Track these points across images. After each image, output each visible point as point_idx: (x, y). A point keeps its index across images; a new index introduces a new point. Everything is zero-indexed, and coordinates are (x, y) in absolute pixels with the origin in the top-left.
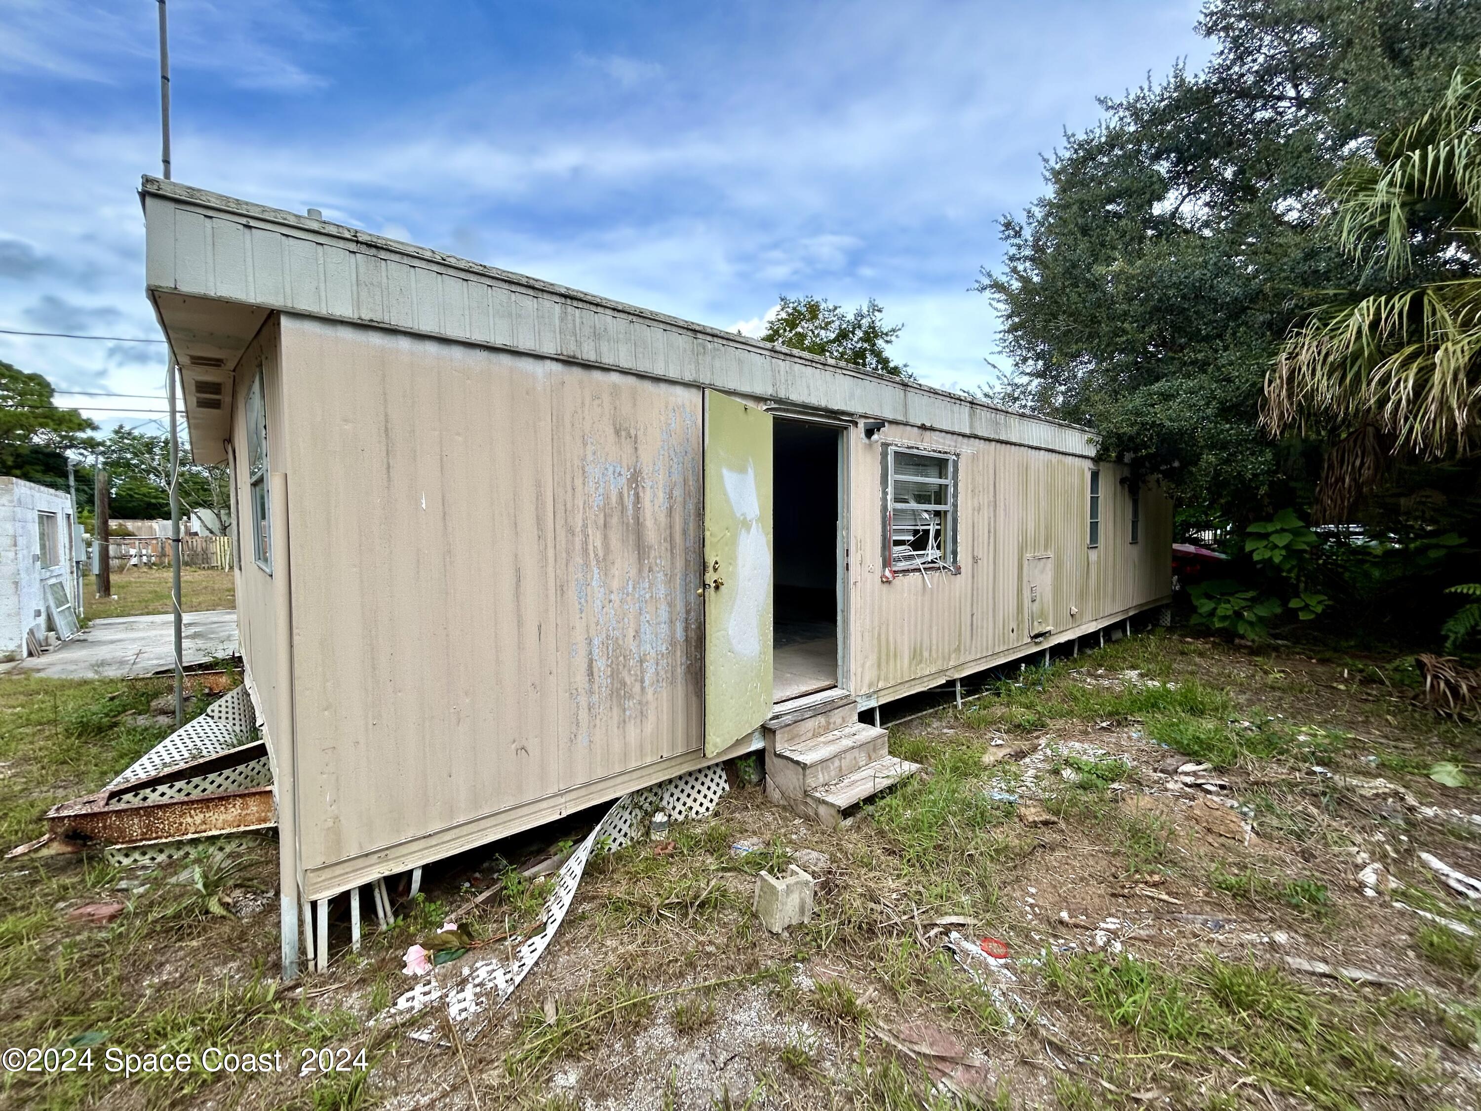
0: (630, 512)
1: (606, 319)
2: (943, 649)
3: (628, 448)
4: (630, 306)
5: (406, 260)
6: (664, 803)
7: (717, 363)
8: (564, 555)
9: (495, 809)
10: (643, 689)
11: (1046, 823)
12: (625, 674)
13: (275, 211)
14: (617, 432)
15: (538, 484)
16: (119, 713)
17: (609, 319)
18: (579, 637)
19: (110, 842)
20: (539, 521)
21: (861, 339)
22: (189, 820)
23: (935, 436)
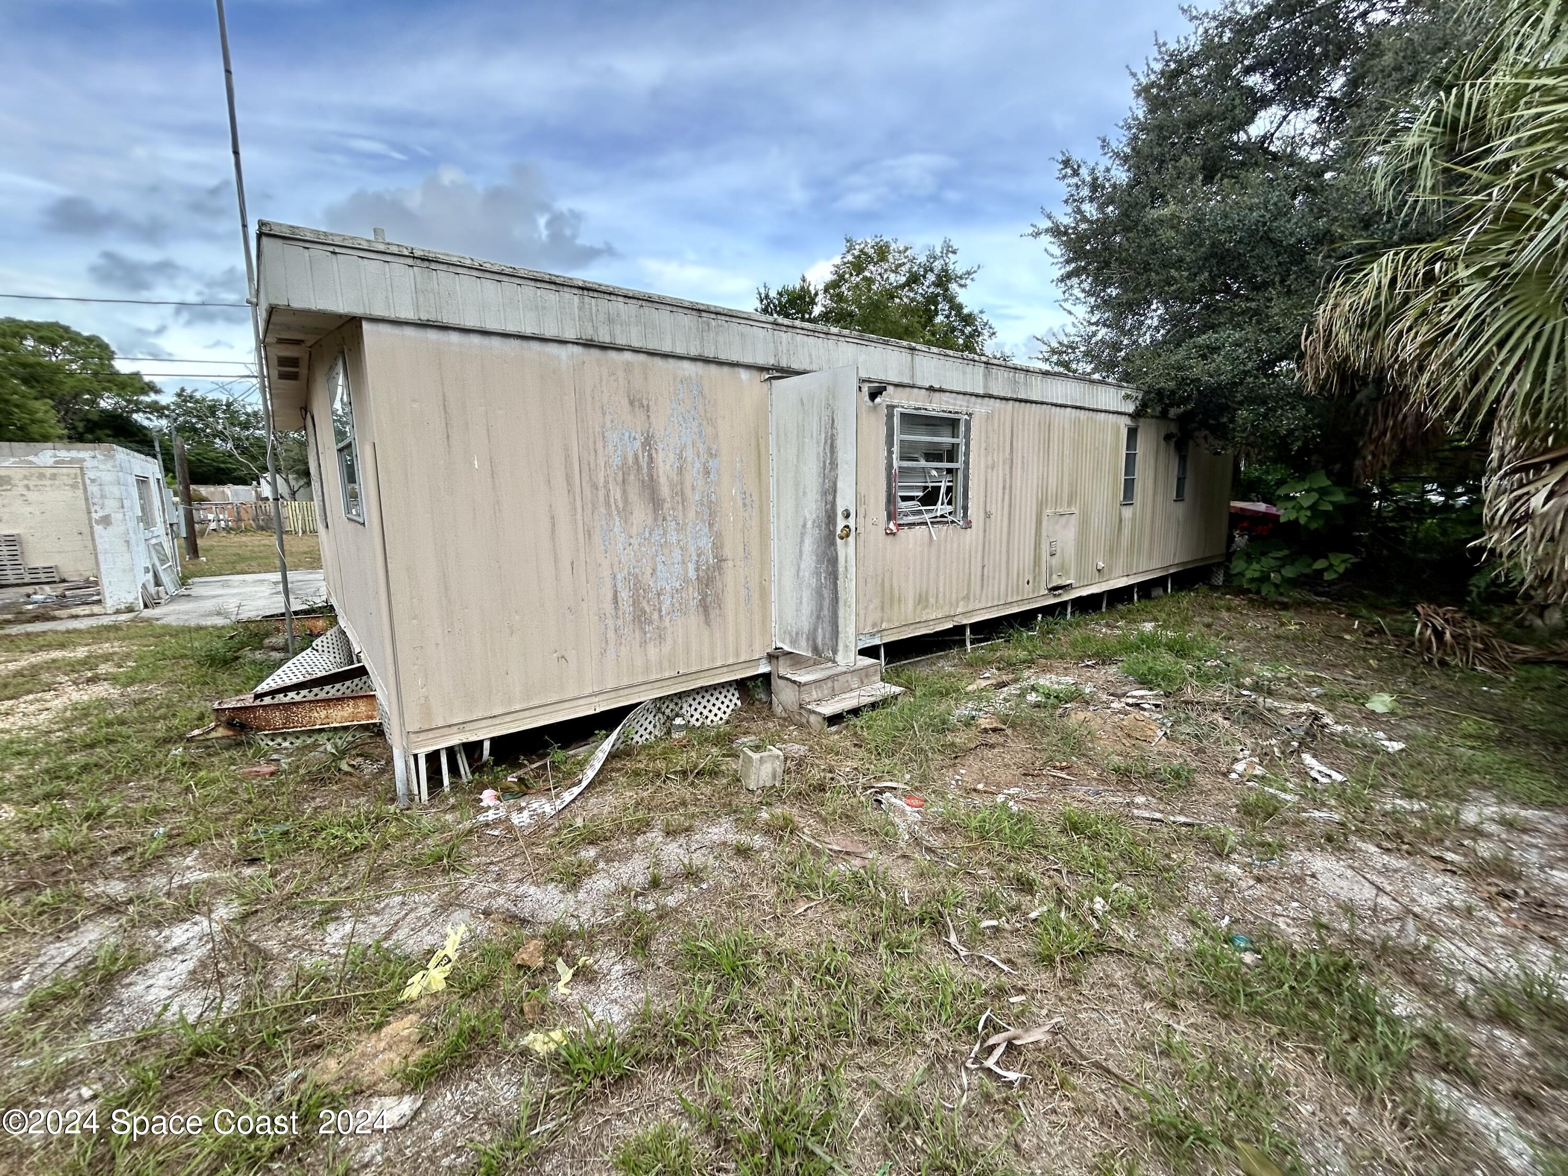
0: (645, 470)
1: (619, 305)
2: (950, 597)
3: (643, 417)
4: (639, 292)
5: (452, 269)
6: (684, 711)
7: (721, 339)
8: (590, 506)
9: (543, 702)
10: (661, 617)
11: (995, 730)
12: (644, 604)
13: (353, 238)
14: (631, 403)
15: (566, 448)
16: (239, 649)
17: (621, 305)
18: (606, 573)
19: (259, 729)
20: (568, 478)
21: (933, 283)
22: (316, 715)
23: (945, 397)
